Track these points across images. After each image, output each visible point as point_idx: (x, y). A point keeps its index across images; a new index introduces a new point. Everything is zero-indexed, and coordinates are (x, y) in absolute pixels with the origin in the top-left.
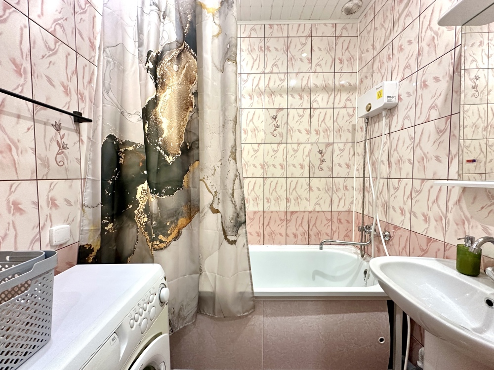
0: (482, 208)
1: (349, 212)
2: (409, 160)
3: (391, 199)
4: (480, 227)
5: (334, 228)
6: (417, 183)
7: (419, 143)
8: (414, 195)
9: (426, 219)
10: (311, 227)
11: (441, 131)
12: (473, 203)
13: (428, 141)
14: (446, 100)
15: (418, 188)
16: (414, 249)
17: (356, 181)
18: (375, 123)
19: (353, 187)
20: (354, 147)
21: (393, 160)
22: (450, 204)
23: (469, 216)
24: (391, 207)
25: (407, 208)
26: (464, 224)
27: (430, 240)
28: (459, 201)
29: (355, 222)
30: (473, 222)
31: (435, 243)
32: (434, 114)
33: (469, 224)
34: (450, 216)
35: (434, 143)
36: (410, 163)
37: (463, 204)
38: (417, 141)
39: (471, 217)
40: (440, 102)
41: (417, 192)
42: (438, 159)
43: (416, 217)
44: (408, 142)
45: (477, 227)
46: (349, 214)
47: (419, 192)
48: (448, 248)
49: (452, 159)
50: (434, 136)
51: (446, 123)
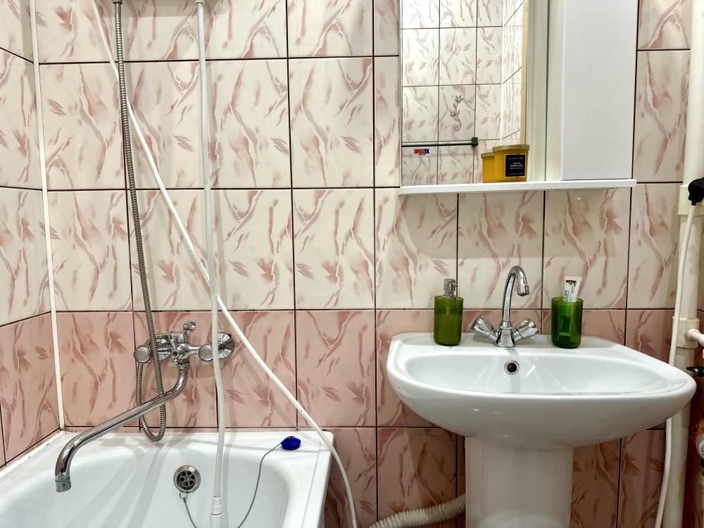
0: (433, 232)
2: (278, 143)
6: (305, 200)
7: (304, 102)
8: (298, 225)
9: (333, 272)
11: (355, 86)
12: (420, 226)
13: (327, 102)
15: (309, 209)
16: (308, 348)
20: (30, 73)
22: (382, 235)
23: (413, 248)
25: (281, 260)
26: (407, 265)
27: (344, 315)
28: (397, 226)
30: (422, 259)
31: (356, 318)
32: (337, 45)
33: (415, 264)
34: (382, 256)
35: (342, 107)
36: (281, 149)
37: (405, 230)
38: (296, 98)
39: (419, 251)
40: (348, 19)
41: (308, 217)
42: (351, 144)
43: (307, 274)
44: (271, 96)
45: (427, 265)
46: (41, 323)
47: (312, 218)
48: (382, 318)
49: (381, 146)
50: (339, 93)
51: (365, 71)
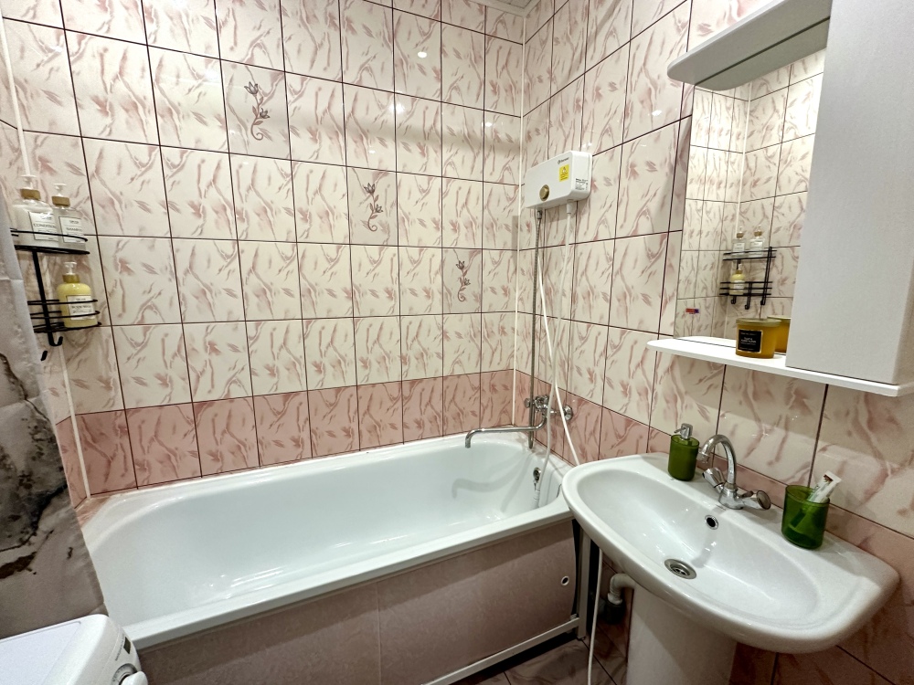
0: (701, 381)
1: (508, 370)
2: (604, 294)
3: (576, 354)
4: (696, 408)
5: (484, 401)
6: (615, 333)
7: (621, 269)
8: (609, 352)
9: (626, 390)
10: (447, 404)
11: (653, 256)
12: (689, 372)
13: (634, 268)
14: (663, 205)
15: (616, 342)
16: (606, 434)
17: (519, 318)
18: (552, 221)
19: (513, 329)
20: (514, 257)
21: (579, 291)
22: (660, 371)
23: (683, 389)
24: (575, 369)
25: (598, 371)
26: (676, 401)
27: (630, 422)
28: (672, 367)
29: (517, 387)
30: (688, 399)
31: (636, 427)
32: (645, 226)
33: (683, 402)
34: (659, 388)
35: (643, 272)
36: (606, 300)
37: (677, 372)
38: (617, 266)
39: (686, 393)
40: (654, 206)
41: (615, 347)
42: (646, 299)
43: (611, 386)
44: (604, 264)
45: (691, 407)
46: (507, 374)
47: (617, 348)
48: (653, 435)
49: (666, 303)
50: (643, 262)
51: (661, 244)
